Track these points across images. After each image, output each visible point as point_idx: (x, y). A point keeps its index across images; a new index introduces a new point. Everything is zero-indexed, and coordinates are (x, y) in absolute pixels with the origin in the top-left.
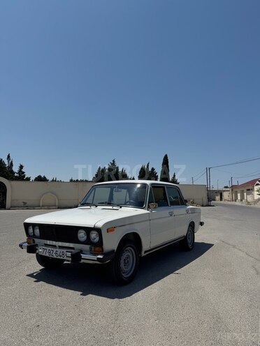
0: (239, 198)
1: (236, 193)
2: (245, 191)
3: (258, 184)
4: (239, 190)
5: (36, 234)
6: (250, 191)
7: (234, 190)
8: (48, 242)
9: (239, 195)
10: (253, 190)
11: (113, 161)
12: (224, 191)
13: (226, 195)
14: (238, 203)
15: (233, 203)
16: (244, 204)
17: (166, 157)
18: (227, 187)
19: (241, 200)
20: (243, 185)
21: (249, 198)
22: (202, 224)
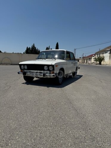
0: (85, 62)
1: (85, 60)
2: (88, 59)
3: (94, 56)
4: (86, 59)
5: (25, 68)
6: (90, 59)
7: (84, 59)
8: (31, 71)
9: (85, 61)
10: (91, 59)
11: (34, 44)
12: (80, 59)
13: (80, 61)
14: (85, 64)
15: (83, 64)
16: (87, 64)
17: (57, 44)
18: (81, 58)
19: (86, 63)
20: (88, 57)
21: (90, 62)
22: (79, 68)
